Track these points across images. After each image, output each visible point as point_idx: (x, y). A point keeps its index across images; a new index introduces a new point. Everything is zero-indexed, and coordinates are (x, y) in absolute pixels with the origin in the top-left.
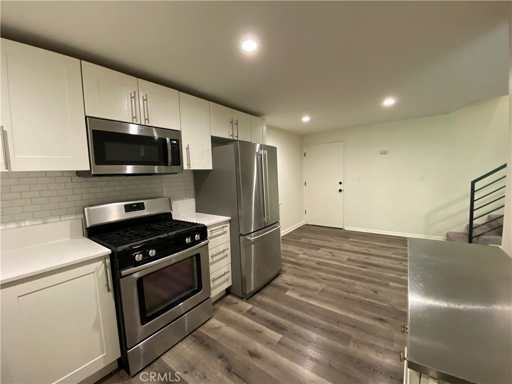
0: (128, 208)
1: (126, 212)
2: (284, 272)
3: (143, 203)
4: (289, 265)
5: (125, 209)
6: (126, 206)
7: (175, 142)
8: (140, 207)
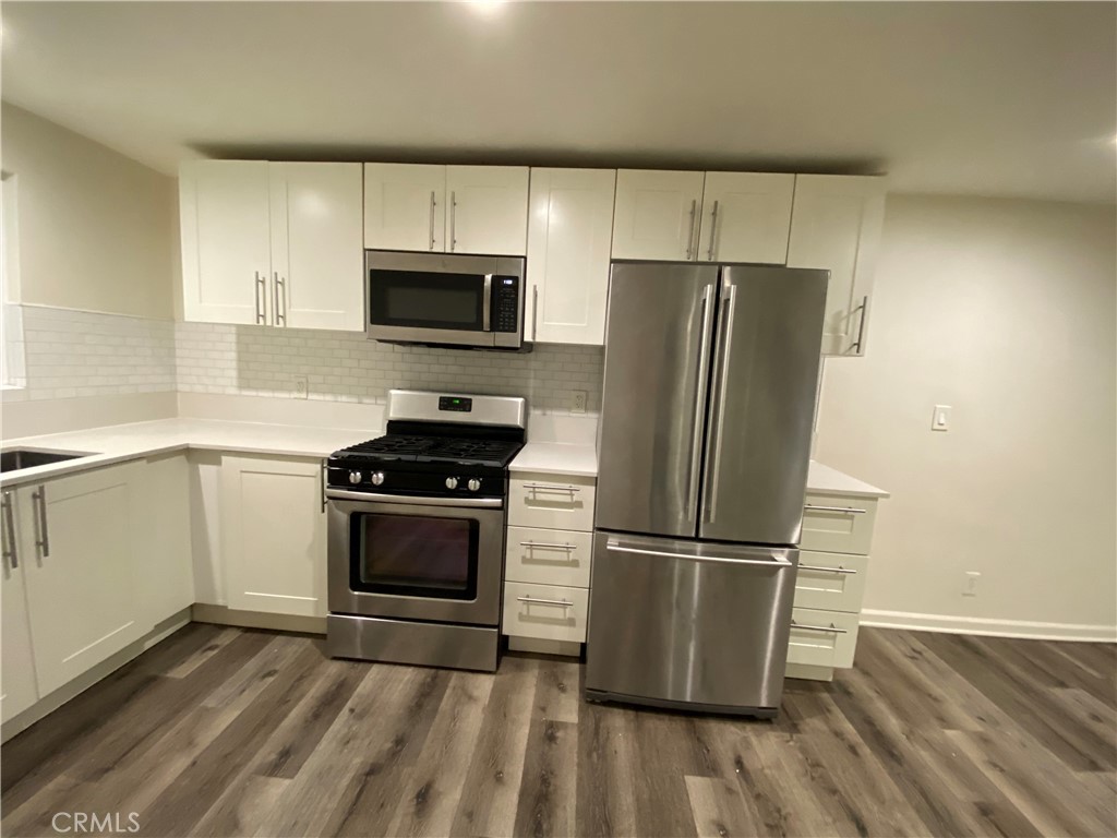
0: (446, 404)
1: (440, 409)
2: (794, 728)
3: (471, 400)
4: (849, 728)
5: (440, 405)
6: (441, 399)
7: (510, 282)
8: (465, 406)
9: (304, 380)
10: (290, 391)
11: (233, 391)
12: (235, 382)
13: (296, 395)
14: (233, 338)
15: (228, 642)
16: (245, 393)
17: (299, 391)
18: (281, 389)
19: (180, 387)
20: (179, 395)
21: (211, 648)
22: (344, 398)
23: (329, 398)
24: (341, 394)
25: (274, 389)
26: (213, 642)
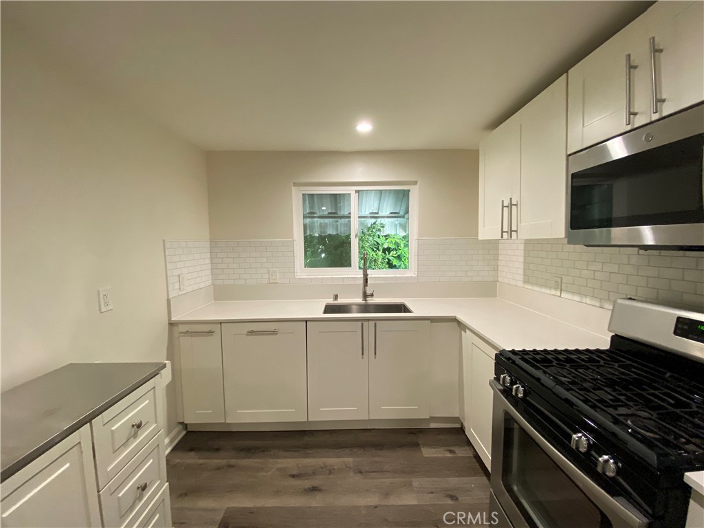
9: (559, 280)
10: (550, 288)
11: (520, 284)
12: (522, 278)
13: (553, 292)
14: (522, 247)
15: (460, 455)
16: (526, 286)
17: (556, 289)
18: (546, 286)
19: (500, 279)
20: (498, 283)
21: (451, 451)
22: (588, 300)
23: (577, 298)
24: (586, 296)
25: (542, 286)
26: (455, 449)
